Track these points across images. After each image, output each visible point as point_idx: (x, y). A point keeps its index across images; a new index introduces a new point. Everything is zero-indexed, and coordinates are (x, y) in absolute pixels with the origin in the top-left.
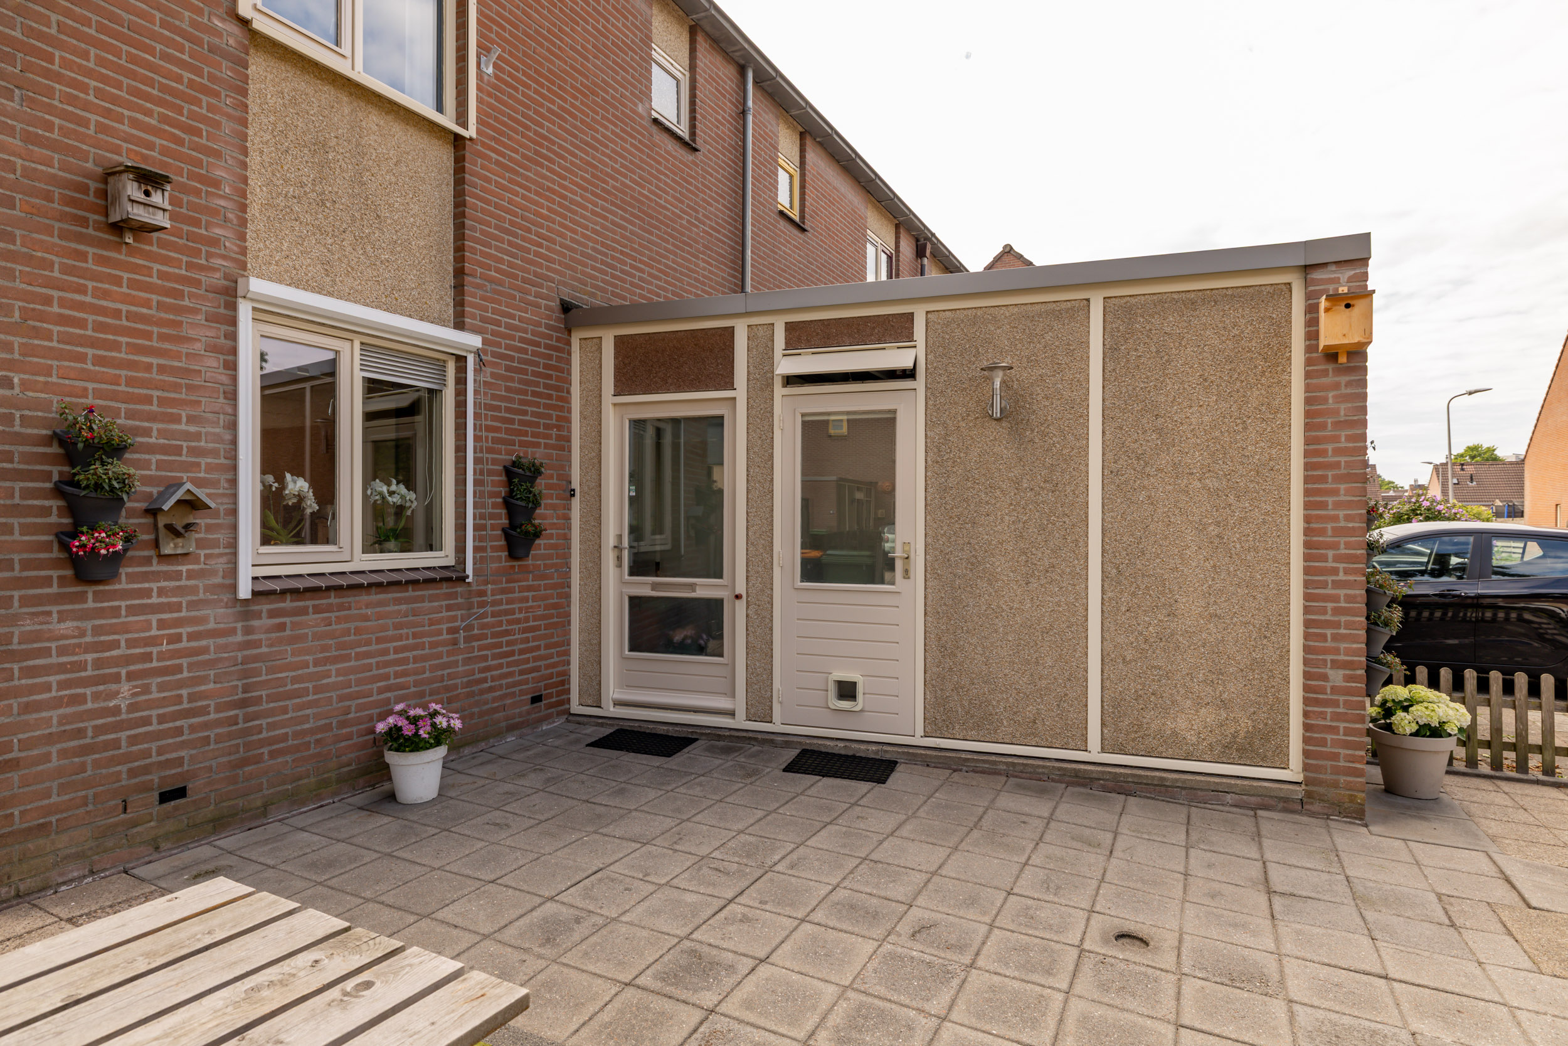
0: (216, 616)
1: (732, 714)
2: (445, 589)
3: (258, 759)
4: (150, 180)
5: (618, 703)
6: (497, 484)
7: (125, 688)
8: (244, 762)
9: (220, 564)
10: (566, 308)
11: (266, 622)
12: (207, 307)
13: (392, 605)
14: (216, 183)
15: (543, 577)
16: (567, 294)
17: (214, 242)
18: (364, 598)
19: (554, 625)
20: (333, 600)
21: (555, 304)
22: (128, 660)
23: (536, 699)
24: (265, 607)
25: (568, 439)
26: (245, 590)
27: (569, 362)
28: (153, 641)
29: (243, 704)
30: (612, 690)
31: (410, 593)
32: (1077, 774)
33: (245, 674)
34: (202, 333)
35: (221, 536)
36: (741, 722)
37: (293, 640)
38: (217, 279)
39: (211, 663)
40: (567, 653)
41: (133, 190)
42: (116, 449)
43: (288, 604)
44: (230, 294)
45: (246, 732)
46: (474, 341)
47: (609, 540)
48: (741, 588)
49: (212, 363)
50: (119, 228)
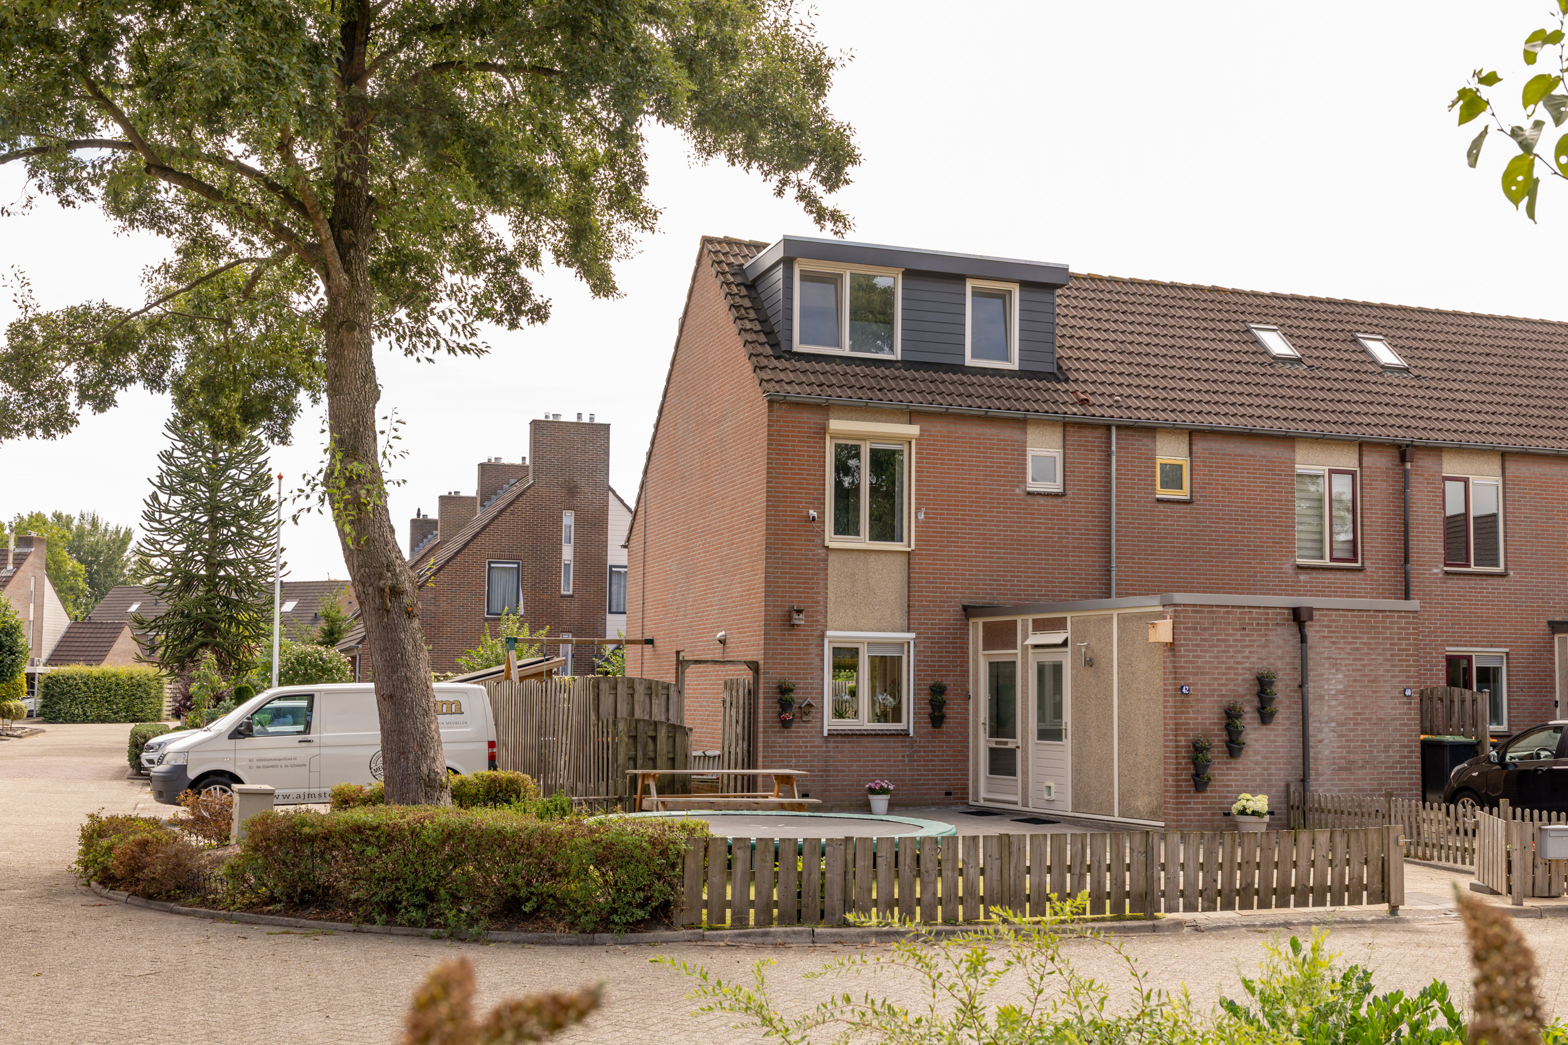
0: (818, 741)
1: (1016, 803)
2: (900, 738)
3: (829, 791)
4: (799, 612)
5: (986, 800)
6: (926, 694)
7: (794, 760)
8: (825, 791)
9: (819, 724)
10: (965, 608)
11: (832, 745)
12: (815, 642)
13: (878, 744)
14: (818, 602)
15: (952, 737)
16: (966, 602)
17: (818, 621)
18: (866, 739)
19: (960, 761)
20: (855, 739)
21: (960, 608)
22: (794, 752)
23: (948, 794)
24: (832, 740)
25: (968, 671)
26: (825, 734)
27: (968, 634)
28: (800, 747)
29: (825, 771)
30: (983, 794)
31: (885, 739)
32: (1108, 826)
33: (826, 761)
34: (814, 650)
35: (819, 715)
36: (1019, 807)
37: (841, 752)
38: (819, 633)
39: (816, 756)
40: (967, 775)
41: (795, 616)
42: (791, 690)
43: (839, 739)
44: (822, 637)
45: (826, 781)
46: (913, 635)
47: (982, 720)
48: (1020, 744)
49: (817, 660)
50: (793, 625)
